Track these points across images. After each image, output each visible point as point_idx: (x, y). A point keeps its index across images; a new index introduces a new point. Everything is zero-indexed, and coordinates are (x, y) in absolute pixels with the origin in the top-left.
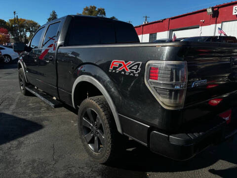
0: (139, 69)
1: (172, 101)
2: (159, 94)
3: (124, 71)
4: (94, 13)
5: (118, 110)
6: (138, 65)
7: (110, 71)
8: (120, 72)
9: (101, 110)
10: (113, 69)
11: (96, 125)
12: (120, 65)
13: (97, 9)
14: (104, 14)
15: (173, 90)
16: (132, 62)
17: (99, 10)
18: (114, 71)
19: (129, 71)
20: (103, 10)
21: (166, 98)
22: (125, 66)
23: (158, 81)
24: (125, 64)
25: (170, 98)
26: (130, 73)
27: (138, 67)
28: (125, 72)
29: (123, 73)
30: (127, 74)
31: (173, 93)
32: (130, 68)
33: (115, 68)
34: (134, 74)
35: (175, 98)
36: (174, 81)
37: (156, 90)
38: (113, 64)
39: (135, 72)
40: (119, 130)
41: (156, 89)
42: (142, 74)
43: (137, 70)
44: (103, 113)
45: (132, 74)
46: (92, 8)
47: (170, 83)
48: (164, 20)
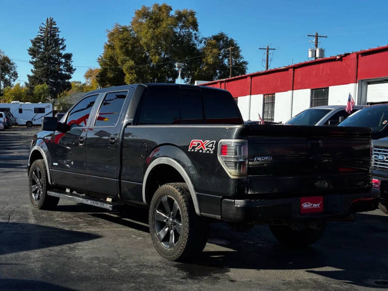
0: (214, 147)
1: (237, 171)
2: (228, 167)
3: (201, 149)
4: (164, 25)
5: (196, 189)
6: (213, 143)
7: (189, 150)
8: (198, 151)
9: (179, 194)
10: (193, 148)
11: (173, 215)
12: (199, 144)
13: (172, 13)
14: (195, 25)
15: (237, 162)
16: (208, 141)
17: (181, 16)
18: (193, 150)
19: (206, 149)
20: (192, 14)
21: (232, 169)
22: (202, 145)
23: (227, 156)
24: (203, 143)
25: (236, 169)
26: (206, 151)
27: (213, 145)
28: (203, 150)
29: (201, 151)
30: (204, 152)
31: (238, 164)
32: (207, 147)
33: (194, 148)
34: (210, 152)
35: (240, 168)
36: (238, 155)
37: (226, 164)
38: (192, 144)
39: (210, 150)
40: (197, 211)
41: (226, 162)
42: (215, 151)
43: (212, 148)
44: (181, 197)
45: (208, 152)
46: (160, 9)
47: (236, 156)
48: (346, 55)
